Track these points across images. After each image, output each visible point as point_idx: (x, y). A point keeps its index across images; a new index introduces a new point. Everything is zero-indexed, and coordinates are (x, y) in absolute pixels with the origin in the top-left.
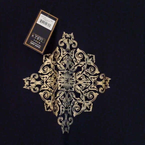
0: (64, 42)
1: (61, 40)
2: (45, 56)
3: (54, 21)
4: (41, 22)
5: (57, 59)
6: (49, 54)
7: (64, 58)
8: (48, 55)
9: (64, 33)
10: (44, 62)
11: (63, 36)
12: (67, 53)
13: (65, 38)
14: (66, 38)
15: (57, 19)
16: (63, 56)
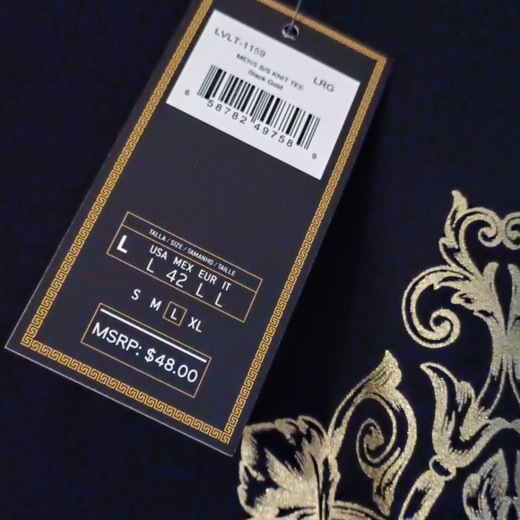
0: (455, 300)
1: (432, 278)
2: (256, 435)
3: (347, 87)
4: (216, 100)
5: (390, 494)
6: (301, 423)
7: (474, 479)
8: (283, 426)
9: (459, 201)
10: (251, 502)
11: (448, 240)
12: (500, 424)
13: (464, 258)
14: (481, 256)
15: (381, 62)
16: (454, 461)
